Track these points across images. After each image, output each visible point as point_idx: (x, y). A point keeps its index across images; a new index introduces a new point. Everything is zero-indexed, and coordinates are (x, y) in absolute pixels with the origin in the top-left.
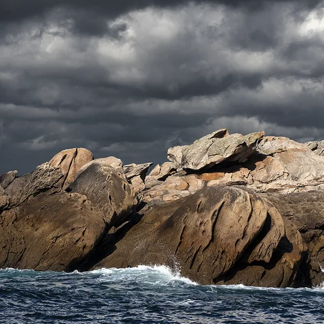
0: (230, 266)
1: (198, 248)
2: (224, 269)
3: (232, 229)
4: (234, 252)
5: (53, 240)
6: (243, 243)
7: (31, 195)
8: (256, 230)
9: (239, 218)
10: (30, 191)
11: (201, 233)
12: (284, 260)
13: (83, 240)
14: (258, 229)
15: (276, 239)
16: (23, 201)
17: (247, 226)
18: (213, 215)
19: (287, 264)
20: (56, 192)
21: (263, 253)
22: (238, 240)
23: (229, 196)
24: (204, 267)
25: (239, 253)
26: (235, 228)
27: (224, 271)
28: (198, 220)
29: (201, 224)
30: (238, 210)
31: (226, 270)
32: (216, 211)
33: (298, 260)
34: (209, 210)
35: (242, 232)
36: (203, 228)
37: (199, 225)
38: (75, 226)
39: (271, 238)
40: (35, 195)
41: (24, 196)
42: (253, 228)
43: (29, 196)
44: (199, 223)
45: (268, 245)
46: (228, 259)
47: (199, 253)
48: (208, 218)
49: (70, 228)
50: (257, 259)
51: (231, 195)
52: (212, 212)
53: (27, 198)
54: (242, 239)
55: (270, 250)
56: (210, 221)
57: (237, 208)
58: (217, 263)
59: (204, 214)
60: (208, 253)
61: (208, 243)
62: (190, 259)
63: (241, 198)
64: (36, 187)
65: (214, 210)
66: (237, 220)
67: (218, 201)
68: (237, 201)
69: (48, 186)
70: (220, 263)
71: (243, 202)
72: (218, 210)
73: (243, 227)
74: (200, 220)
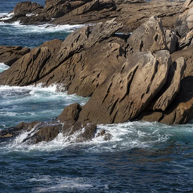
0: (135, 113)
1: (117, 99)
2: (131, 115)
3: (139, 86)
4: (140, 103)
5: (81, 80)
6: (147, 97)
7: (97, 42)
8: (156, 87)
9: (146, 78)
10: (96, 39)
11: (120, 88)
12: (178, 108)
13: (97, 80)
14: (158, 86)
15: (171, 94)
16: (91, 46)
17: (151, 84)
18: (130, 75)
19: (179, 111)
20: (113, 40)
21: (161, 104)
22: (143, 95)
23: (143, 61)
24: (119, 113)
25: (143, 104)
26: (142, 86)
27: (131, 117)
28: (119, 79)
29: (121, 82)
30: (145, 72)
31: (132, 116)
32: (132, 72)
33: (188, 108)
34: (128, 72)
35: (146, 89)
36: (121, 85)
37: (119, 83)
38: (95, 70)
39: (168, 92)
40: (100, 42)
41: (93, 43)
42: (154, 85)
43: (96, 43)
44: (119, 81)
45: (165, 98)
46: (134, 108)
47: (117, 103)
48: (126, 78)
49: (92, 71)
50: (156, 107)
51: (144, 61)
52: (129, 73)
53: (95, 44)
54: (146, 94)
55: (166, 101)
56: (127, 80)
57: (145, 70)
58: (127, 111)
59: (124, 74)
60: (123, 103)
61: (123, 96)
62: (111, 107)
63: (149, 63)
64: (101, 36)
65: (131, 72)
66: (143, 80)
67: (134, 65)
68: (146, 65)
69: (108, 36)
70: (129, 111)
71: (150, 66)
72: (133, 72)
73: (148, 85)
74: (121, 79)
